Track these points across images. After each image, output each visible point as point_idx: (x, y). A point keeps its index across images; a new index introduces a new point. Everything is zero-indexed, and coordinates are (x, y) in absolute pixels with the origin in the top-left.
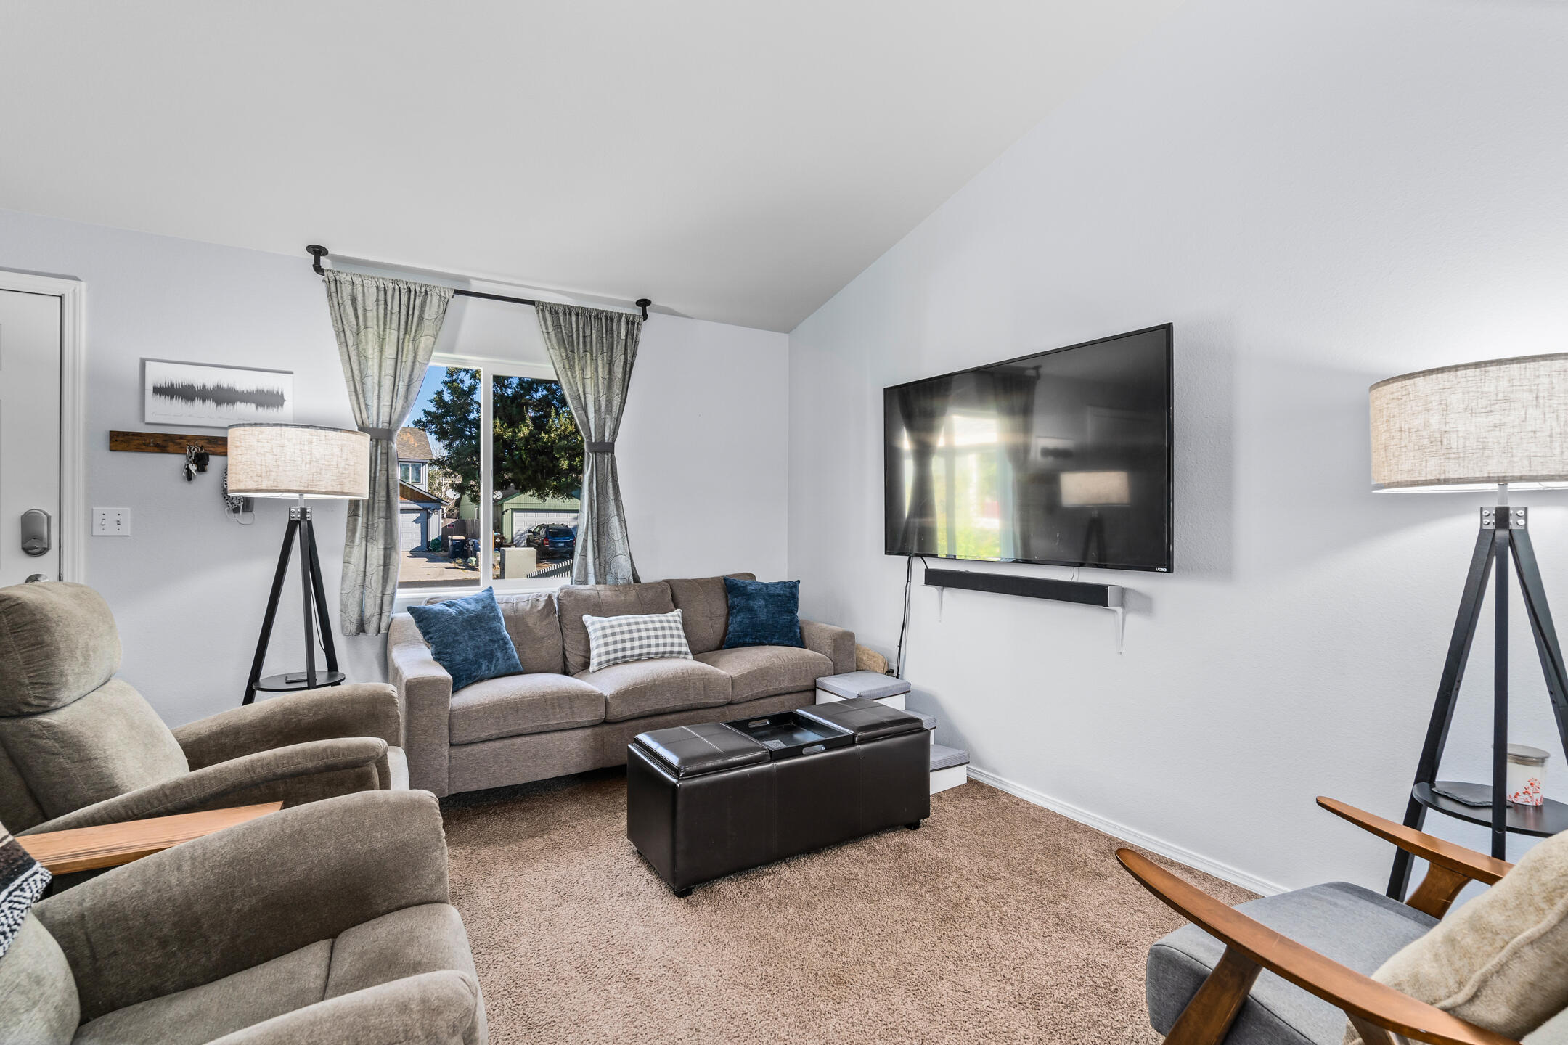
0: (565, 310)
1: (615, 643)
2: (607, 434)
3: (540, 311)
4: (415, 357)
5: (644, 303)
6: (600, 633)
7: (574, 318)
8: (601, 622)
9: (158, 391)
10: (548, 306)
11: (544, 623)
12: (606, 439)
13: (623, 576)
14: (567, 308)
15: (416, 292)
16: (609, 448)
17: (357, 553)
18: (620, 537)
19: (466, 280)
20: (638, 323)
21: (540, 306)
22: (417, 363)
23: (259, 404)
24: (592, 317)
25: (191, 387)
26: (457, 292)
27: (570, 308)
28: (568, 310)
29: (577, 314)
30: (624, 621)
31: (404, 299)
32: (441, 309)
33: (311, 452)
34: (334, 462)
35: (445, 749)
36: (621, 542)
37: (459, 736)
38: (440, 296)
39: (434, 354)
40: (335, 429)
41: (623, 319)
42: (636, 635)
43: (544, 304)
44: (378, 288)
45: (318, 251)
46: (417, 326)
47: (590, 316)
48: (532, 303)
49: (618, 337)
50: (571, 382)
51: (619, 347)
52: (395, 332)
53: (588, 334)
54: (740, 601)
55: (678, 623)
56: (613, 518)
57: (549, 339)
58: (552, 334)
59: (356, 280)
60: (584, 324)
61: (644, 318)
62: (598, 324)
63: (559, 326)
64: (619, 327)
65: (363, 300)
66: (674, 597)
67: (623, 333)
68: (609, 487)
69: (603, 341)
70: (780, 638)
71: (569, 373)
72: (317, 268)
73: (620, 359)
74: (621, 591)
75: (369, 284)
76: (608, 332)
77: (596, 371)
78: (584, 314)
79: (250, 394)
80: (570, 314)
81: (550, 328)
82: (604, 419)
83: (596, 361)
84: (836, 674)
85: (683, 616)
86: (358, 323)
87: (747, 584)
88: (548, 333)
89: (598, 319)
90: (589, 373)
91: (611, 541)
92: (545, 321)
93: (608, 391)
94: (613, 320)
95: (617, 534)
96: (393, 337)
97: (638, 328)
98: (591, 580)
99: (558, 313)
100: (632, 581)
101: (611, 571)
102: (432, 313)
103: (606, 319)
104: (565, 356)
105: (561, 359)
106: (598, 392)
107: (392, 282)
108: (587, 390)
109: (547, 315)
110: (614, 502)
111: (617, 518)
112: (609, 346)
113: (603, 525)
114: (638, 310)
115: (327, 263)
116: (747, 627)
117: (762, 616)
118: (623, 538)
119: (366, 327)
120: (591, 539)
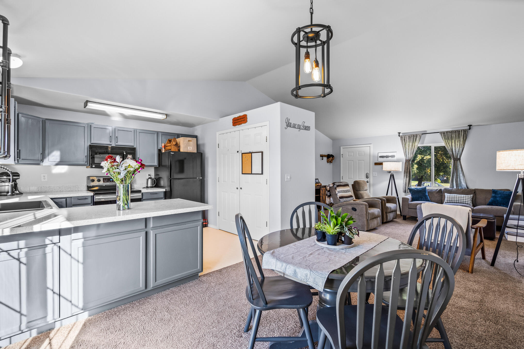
1: (450, 199)
2: (458, 156)
4: (414, 147)
5: (470, 126)
6: (447, 197)
7: (449, 133)
8: (448, 195)
9: (380, 157)
11: (437, 194)
12: (458, 157)
13: (464, 187)
15: (415, 136)
16: (460, 159)
17: (405, 179)
19: (426, 131)
21: (441, 133)
25: (383, 156)
26: (422, 134)
27: (448, 132)
28: (447, 132)
29: (450, 132)
31: (413, 137)
32: (419, 138)
36: (463, 180)
37: (410, 207)
38: (419, 135)
41: (463, 131)
42: (455, 198)
44: (408, 137)
45: (399, 133)
46: (415, 141)
48: (439, 132)
49: (461, 135)
50: (449, 146)
51: (462, 137)
52: (411, 143)
53: (453, 136)
54: (493, 195)
55: (470, 197)
56: (460, 174)
57: (443, 139)
58: (443, 138)
59: (405, 136)
60: (452, 134)
61: (470, 129)
62: (455, 133)
63: (445, 136)
64: (462, 133)
65: (406, 139)
66: (475, 192)
67: (463, 134)
68: (459, 168)
69: (457, 137)
70: (503, 205)
71: (448, 145)
72: (399, 136)
73: (462, 140)
74: (458, 190)
75: (407, 136)
76: (459, 134)
77: (455, 143)
78: (452, 132)
79: (390, 156)
80: (448, 133)
81: (443, 137)
82: (458, 153)
83: (455, 141)
84: (513, 214)
85: (473, 196)
86: (405, 143)
87: (498, 191)
88: (442, 138)
89: (456, 132)
90: (453, 144)
91: (460, 179)
92: (442, 136)
93: (459, 147)
94: (460, 131)
95: (462, 178)
96: (411, 144)
97: (467, 132)
98: (455, 187)
99: (445, 133)
100: (467, 188)
101: (460, 186)
102: (418, 139)
103: (458, 132)
104: (447, 141)
105: (446, 142)
106: (455, 148)
107: (411, 135)
108: (453, 148)
109: (442, 134)
110: (461, 171)
111: (461, 174)
112: (459, 137)
113: (457, 176)
114: (468, 128)
115: (401, 134)
116: (493, 201)
117: (498, 199)
118: (463, 179)
119: (407, 143)
120: (454, 179)
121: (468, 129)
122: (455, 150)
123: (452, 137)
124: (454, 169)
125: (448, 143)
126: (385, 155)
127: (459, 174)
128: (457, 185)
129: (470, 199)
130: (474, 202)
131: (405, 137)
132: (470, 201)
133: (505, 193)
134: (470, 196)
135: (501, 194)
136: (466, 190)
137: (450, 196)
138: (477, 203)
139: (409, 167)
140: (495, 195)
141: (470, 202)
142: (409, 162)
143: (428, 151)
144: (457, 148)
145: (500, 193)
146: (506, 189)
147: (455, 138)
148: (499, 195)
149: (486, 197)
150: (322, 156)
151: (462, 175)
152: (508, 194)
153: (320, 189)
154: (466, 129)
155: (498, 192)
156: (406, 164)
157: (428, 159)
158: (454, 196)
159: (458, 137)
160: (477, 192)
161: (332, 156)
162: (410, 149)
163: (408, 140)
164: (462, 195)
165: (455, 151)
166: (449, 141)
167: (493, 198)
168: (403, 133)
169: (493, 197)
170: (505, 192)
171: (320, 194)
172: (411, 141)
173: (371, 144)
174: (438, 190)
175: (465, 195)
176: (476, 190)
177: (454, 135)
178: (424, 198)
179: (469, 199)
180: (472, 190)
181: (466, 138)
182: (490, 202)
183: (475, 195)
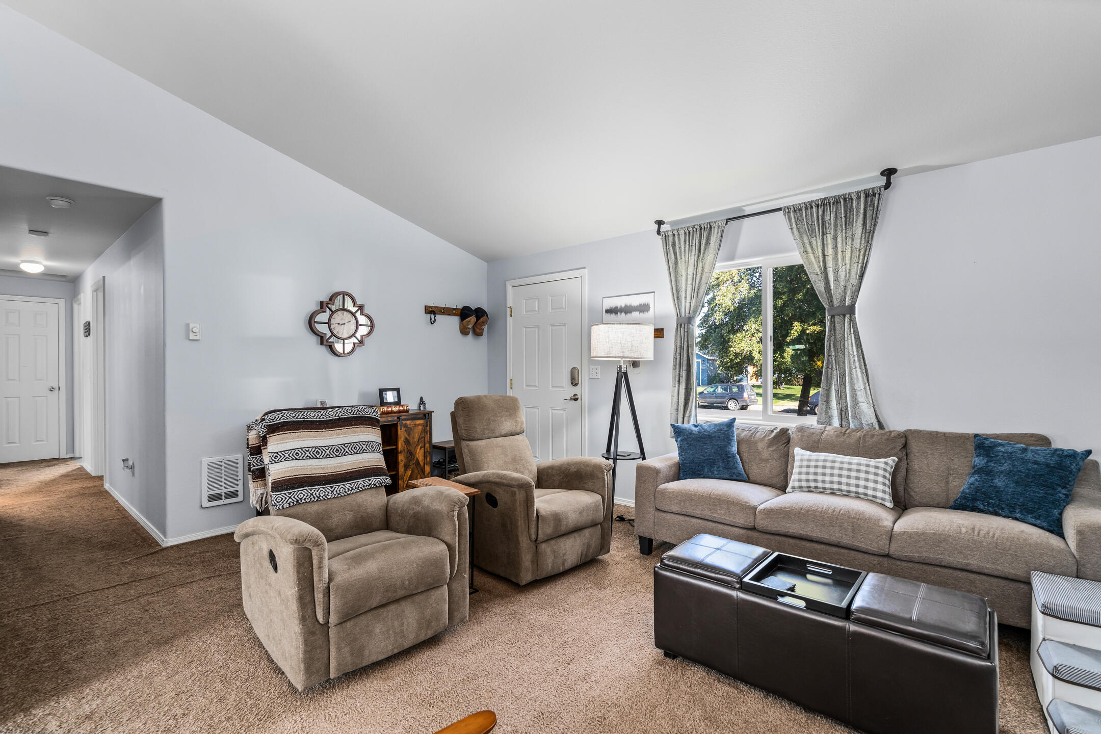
0: (807, 206)
1: (808, 473)
2: (847, 299)
3: (786, 214)
4: (703, 271)
5: (889, 173)
6: (802, 464)
7: (814, 209)
9: (607, 311)
10: (792, 208)
11: (771, 449)
12: (844, 300)
13: (867, 421)
14: (808, 204)
15: (704, 229)
16: (851, 310)
18: (862, 387)
19: (740, 209)
20: (879, 194)
21: (786, 211)
22: (705, 273)
23: (641, 312)
24: (831, 203)
25: (617, 307)
26: (728, 220)
27: (811, 203)
28: (809, 206)
29: (818, 206)
30: (830, 458)
31: (698, 235)
33: (608, 336)
34: (619, 341)
35: (652, 510)
38: (719, 226)
39: (717, 265)
40: (620, 323)
41: (863, 196)
42: (828, 471)
43: (789, 208)
44: (685, 233)
45: (660, 223)
46: (705, 249)
47: (830, 204)
48: (780, 209)
49: (858, 212)
50: (813, 260)
51: (860, 222)
52: (693, 257)
53: (827, 218)
54: (980, 461)
55: (885, 470)
56: (854, 371)
57: (793, 233)
58: (795, 228)
59: (676, 233)
60: (823, 212)
61: (888, 185)
62: (837, 208)
63: (802, 221)
64: (858, 203)
65: (680, 243)
66: (905, 446)
67: (862, 207)
68: (848, 344)
69: (843, 220)
70: (1021, 512)
71: (811, 255)
72: (659, 233)
73: (858, 230)
74: (844, 434)
75: (682, 232)
76: (849, 211)
77: (835, 247)
78: (823, 204)
79: (637, 306)
80: (812, 207)
81: (794, 224)
82: (845, 286)
83: (835, 238)
84: (1077, 577)
85: (897, 467)
86: (676, 258)
87: (1000, 445)
88: (792, 229)
89: (837, 203)
90: (830, 251)
91: (853, 390)
92: (790, 220)
93: (848, 262)
94: (852, 200)
95: (860, 384)
96: (692, 260)
97: (879, 199)
98: (836, 423)
99: (800, 210)
100: (877, 428)
101: (855, 417)
102: (714, 239)
103: (845, 200)
104: (806, 242)
105: (804, 244)
106: (837, 264)
107: (693, 227)
108: (828, 265)
109: (792, 214)
110: (856, 357)
111: (858, 370)
112: (848, 223)
113: (843, 376)
114: (883, 181)
115: (664, 228)
116: (977, 490)
117: (999, 482)
118: (865, 388)
119: (681, 259)
120: (833, 388)
121: (880, 188)
122: (836, 272)
123: (823, 222)
124: (832, 349)
125: (813, 250)
126: (623, 306)
127: (851, 370)
128: (843, 413)
129: (884, 477)
130: (901, 489)
131: (676, 236)
132: (884, 484)
133: (1029, 455)
134: (882, 465)
135: (1010, 459)
136: (873, 435)
137: (809, 460)
138: (912, 494)
139: (686, 343)
140: (988, 462)
141: (884, 492)
142: (686, 327)
143: (818, 314)
144: (844, 267)
145: (1009, 456)
146: (1032, 435)
147: (836, 225)
148: (1006, 466)
149: (948, 469)
150: (431, 311)
151: (862, 373)
152: (1043, 460)
153: (396, 425)
154: (873, 189)
155: (1001, 449)
156: (679, 333)
157: (816, 332)
158: (825, 461)
159: (846, 224)
160: (914, 445)
161: (480, 313)
162: (690, 277)
163: (685, 247)
164: (855, 460)
165: (836, 280)
166: (814, 243)
167: (976, 476)
168: (673, 223)
169: (978, 471)
170: (1032, 451)
171: (396, 444)
172: (694, 248)
173: (585, 268)
174: (774, 434)
175: (864, 460)
176: (910, 437)
177: (830, 217)
178: (721, 464)
179: (880, 479)
180: (895, 437)
181: (875, 225)
182: (963, 493)
183: (907, 455)
